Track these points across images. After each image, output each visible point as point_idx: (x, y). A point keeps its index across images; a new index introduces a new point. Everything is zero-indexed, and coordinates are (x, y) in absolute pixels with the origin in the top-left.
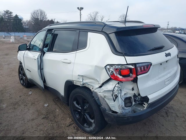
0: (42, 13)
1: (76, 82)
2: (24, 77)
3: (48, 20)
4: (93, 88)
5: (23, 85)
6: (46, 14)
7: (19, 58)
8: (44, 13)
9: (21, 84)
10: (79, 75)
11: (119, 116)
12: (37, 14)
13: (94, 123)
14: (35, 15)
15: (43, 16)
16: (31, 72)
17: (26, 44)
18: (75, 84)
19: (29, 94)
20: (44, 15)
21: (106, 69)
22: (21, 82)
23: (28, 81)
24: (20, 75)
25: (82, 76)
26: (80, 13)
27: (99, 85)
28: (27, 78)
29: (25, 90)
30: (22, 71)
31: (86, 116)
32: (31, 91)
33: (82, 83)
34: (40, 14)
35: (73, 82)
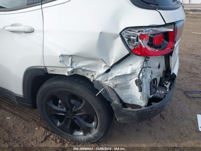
1: (54, 68)
4: (93, 76)
10: (62, 56)
11: (146, 111)
13: (96, 128)
18: (50, 72)
21: (122, 37)
25: (71, 56)
27: (106, 68)
31: (78, 121)
33: (70, 70)
35: (46, 68)
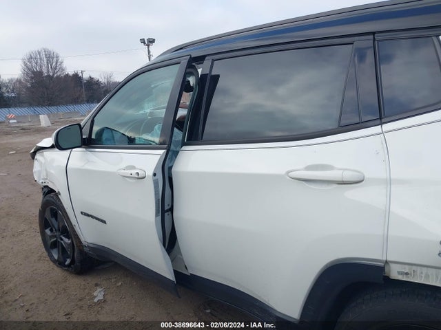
0: (50, 57)
2: (66, 240)
3: (67, 75)
5: (60, 264)
6: (60, 60)
7: (39, 177)
8: (57, 57)
9: (54, 261)
12: (39, 61)
14: (34, 64)
15: (54, 64)
16: (105, 222)
17: (79, 125)
19: (96, 300)
20: (57, 63)
22: (51, 256)
23: (82, 252)
24: (48, 231)
26: (149, 52)
28: (80, 242)
29: (75, 283)
30: (53, 220)
32: (96, 285)
34: (45, 62)
